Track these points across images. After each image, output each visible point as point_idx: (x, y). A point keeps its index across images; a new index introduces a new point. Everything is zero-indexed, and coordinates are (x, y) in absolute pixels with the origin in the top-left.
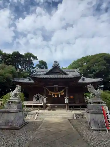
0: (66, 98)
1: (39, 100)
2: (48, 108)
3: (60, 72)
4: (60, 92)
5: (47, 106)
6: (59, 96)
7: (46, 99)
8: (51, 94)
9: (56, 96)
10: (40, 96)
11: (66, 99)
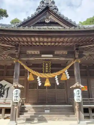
0: (77, 88)
1: (5, 96)
2: (27, 115)
3: (57, 21)
4: (60, 73)
5: (22, 111)
6: (58, 84)
7: (19, 91)
8: (35, 77)
9: (47, 84)
10: (6, 87)
11: (75, 91)
